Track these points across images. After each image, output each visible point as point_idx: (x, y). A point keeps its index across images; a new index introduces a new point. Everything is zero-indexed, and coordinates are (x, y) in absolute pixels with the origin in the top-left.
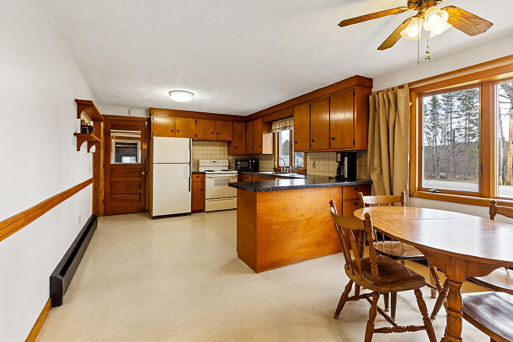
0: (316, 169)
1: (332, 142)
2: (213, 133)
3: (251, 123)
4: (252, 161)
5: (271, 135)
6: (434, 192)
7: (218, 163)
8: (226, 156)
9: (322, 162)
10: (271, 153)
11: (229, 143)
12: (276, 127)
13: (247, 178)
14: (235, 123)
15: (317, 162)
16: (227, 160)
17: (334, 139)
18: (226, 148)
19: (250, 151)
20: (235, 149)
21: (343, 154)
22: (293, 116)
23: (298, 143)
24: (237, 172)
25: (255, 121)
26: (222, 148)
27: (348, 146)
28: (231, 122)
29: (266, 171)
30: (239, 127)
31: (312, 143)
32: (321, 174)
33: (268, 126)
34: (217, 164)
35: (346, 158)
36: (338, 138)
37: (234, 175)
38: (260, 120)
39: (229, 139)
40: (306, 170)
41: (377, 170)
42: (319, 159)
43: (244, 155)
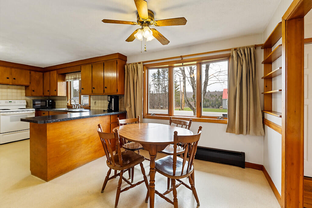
0: (96, 106)
1: (105, 89)
2: (8, 78)
3: (48, 73)
4: (49, 101)
5: (65, 83)
6: (153, 115)
7: (15, 102)
8: (24, 97)
9: (100, 101)
10: (65, 95)
11: (27, 87)
12: (69, 78)
13: (44, 114)
14: (32, 72)
15: (97, 101)
16: (25, 101)
17: (106, 88)
18: (24, 91)
19: (47, 94)
20: (32, 92)
21: (112, 97)
22: (80, 71)
23: (84, 89)
24: (34, 109)
25: (52, 72)
26: (19, 91)
27: (114, 92)
28: (29, 71)
29: (61, 108)
30: (37, 76)
31: (93, 89)
32: (100, 109)
33: (63, 76)
34: (12, 104)
35: (113, 99)
36: (109, 87)
37: (32, 112)
38: (55, 72)
39: (27, 83)
40: (90, 106)
41: (129, 105)
42: (98, 99)
43: (41, 96)
